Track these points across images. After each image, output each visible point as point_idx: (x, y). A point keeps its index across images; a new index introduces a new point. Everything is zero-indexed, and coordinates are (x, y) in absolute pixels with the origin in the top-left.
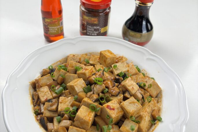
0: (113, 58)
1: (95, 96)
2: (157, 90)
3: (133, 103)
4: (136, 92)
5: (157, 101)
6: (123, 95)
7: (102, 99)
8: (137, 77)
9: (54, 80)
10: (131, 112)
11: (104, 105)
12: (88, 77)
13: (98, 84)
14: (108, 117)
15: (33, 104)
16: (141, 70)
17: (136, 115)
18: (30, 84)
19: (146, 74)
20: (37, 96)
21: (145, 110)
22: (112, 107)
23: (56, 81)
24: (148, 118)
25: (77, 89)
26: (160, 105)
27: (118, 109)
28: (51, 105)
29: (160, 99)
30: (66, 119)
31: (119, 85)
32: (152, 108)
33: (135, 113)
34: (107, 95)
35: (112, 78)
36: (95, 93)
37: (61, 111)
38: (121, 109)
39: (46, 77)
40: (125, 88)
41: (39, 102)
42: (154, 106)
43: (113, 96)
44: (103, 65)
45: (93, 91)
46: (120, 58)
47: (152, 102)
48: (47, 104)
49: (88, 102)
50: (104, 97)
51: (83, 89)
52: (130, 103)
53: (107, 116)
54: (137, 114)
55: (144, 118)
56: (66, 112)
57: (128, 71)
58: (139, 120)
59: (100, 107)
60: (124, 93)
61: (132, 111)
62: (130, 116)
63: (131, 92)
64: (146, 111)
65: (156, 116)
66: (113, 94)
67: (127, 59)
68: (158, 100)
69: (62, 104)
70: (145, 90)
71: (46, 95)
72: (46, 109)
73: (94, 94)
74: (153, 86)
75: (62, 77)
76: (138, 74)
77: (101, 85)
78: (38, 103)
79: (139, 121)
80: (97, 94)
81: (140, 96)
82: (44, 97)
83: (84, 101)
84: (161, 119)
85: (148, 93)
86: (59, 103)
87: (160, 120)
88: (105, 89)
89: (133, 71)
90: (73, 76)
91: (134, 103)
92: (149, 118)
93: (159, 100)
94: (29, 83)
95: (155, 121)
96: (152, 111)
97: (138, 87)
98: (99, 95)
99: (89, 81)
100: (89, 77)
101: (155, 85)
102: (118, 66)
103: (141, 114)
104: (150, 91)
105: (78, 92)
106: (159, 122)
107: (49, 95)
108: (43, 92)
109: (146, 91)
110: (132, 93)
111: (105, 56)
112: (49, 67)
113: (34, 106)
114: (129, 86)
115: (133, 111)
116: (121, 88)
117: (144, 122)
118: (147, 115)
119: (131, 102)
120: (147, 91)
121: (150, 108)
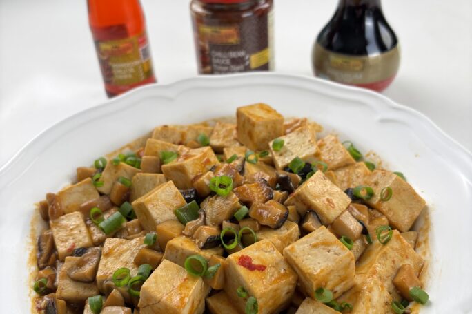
0: (274, 122)
1: (208, 231)
2: (411, 208)
3: (323, 247)
4: (342, 213)
5: (413, 242)
6: (296, 226)
7: (229, 238)
8: (349, 173)
9: (101, 194)
10: (315, 273)
11: (231, 257)
12: (192, 177)
13: (218, 196)
14: (244, 295)
15: (38, 265)
16: (364, 154)
17: (337, 285)
18: (36, 209)
19: (380, 163)
20: (49, 240)
21: (371, 270)
22: (256, 262)
23: (108, 196)
24: (380, 296)
25: (154, 213)
26: (425, 253)
27: (276, 266)
28: (81, 265)
29: (422, 235)
30: (114, 303)
31: (287, 198)
32: (394, 262)
33: (332, 277)
34: (246, 226)
35: (267, 178)
36: (208, 222)
37: (104, 278)
38: (286, 267)
39: (80, 185)
40: (304, 204)
41: (53, 256)
42: (402, 256)
43: (264, 228)
44: (247, 146)
45: (203, 216)
46: (298, 124)
47: (394, 243)
48: (69, 261)
49: (183, 249)
50: (235, 233)
51: (175, 212)
52: (315, 246)
53: (239, 290)
54: (342, 280)
55: (367, 293)
56: (117, 283)
57: (317, 155)
58: (350, 303)
59: (218, 261)
60: (301, 219)
61: (319, 270)
62: (315, 289)
63: (323, 214)
64: (375, 272)
65: (408, 289)
66: (265, 222)
67: (320, 127)
68: (418, 238)
69: (110, 259)
70: (371, 207)
71: (72, 235)
72: (67, 276)
73: (205, 223)
74: (399, 194)
75: (123, 183)
76: (353, 164)
77: (227, 197)
78: (51, 261)
79: (348, 305)
80: (213, 225)
81: (354, 226)
82: (66, 241)
83: (171, 245)
84: (427, 296)
85: (384, 218)
86: (102, 257)
87: (422, 300)
88: (238, 209)
89: (336, 157)
90: (151, 180)
91: (326, 244)
92: (386, 294)
93: (421, 239)
94: (35, 207)
95: (406, 306)
96: (394, 273)
97: (349, 200)
98: (220, 227)
99: (195, 190)
100: (197, 177)
101: (404, 190)
102: (288, 143)
103: (358, 280)
104: (390, 210)
105: (158, 221)
106: (420, 305)
107: (81, 237)
108: (66, 227)
109: (374, 212)
110: (328, 219)
111: (249, 120)
112: (96, 162)
113: (40, 269)
114: (315, 197)
115: (322, 271)
116: (293, 204)
117: (368, 309)
118: (376, 283)
119: (318, 241)
120: (380, 211)
121: (389, 263)
